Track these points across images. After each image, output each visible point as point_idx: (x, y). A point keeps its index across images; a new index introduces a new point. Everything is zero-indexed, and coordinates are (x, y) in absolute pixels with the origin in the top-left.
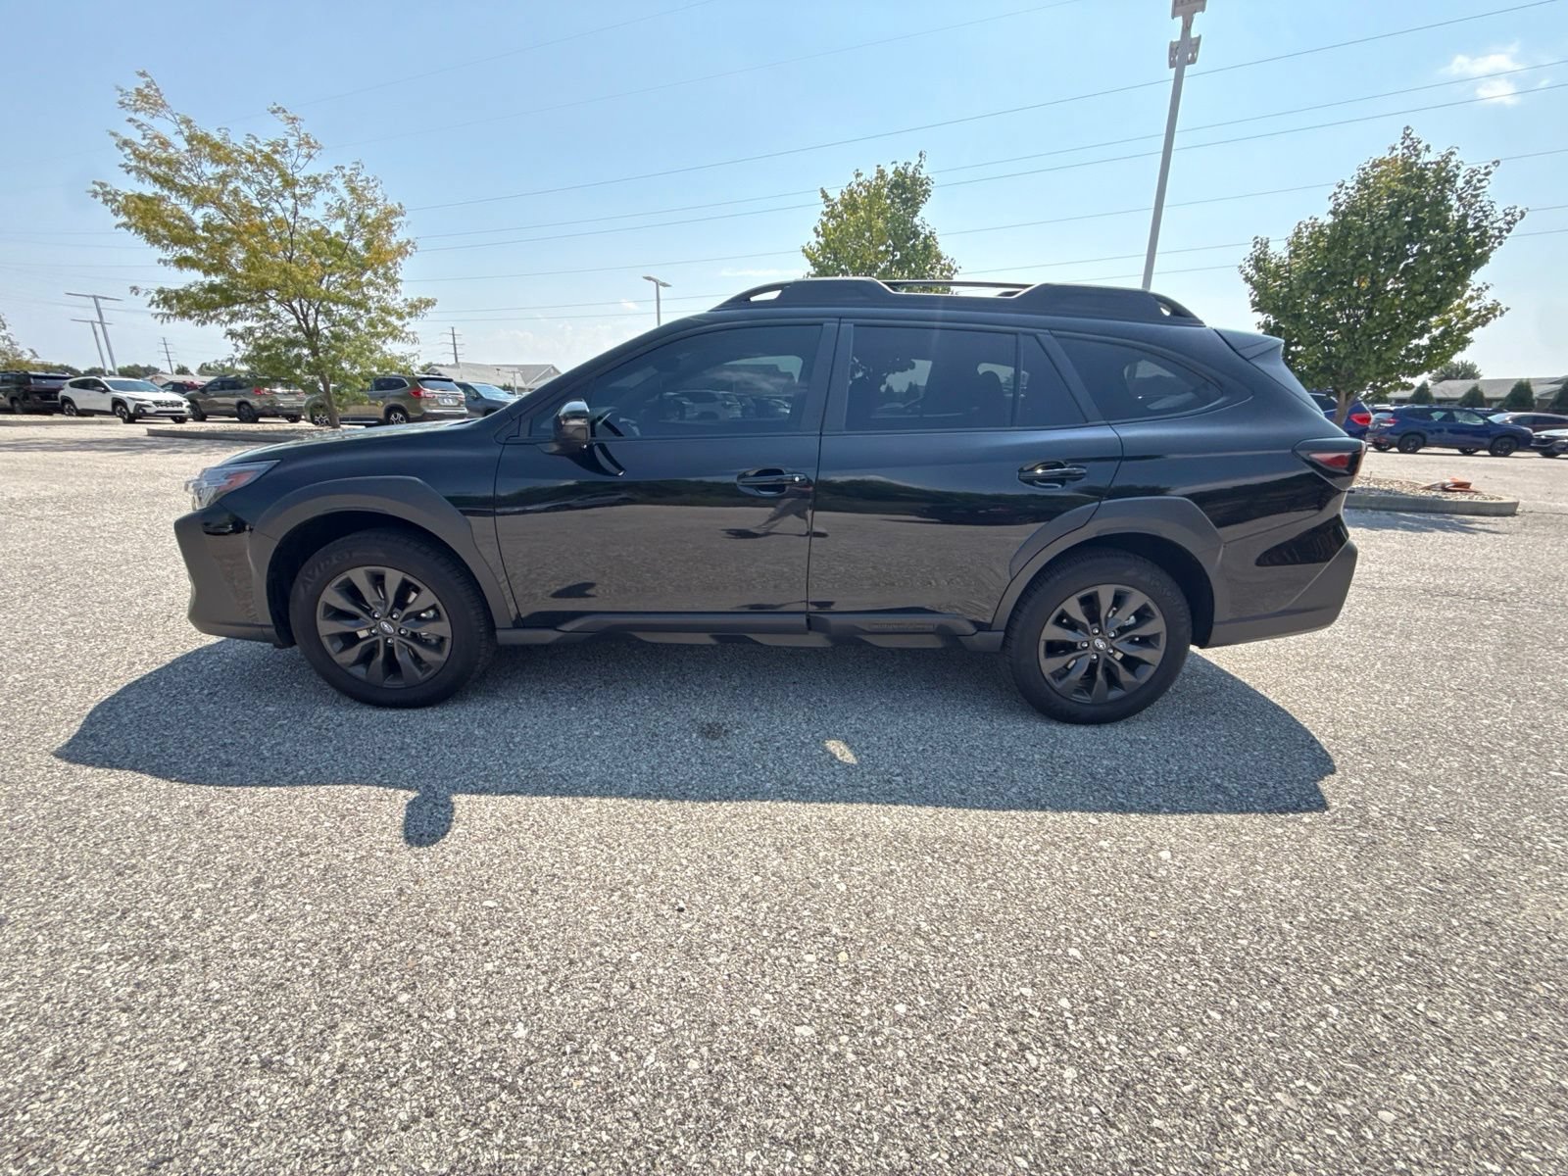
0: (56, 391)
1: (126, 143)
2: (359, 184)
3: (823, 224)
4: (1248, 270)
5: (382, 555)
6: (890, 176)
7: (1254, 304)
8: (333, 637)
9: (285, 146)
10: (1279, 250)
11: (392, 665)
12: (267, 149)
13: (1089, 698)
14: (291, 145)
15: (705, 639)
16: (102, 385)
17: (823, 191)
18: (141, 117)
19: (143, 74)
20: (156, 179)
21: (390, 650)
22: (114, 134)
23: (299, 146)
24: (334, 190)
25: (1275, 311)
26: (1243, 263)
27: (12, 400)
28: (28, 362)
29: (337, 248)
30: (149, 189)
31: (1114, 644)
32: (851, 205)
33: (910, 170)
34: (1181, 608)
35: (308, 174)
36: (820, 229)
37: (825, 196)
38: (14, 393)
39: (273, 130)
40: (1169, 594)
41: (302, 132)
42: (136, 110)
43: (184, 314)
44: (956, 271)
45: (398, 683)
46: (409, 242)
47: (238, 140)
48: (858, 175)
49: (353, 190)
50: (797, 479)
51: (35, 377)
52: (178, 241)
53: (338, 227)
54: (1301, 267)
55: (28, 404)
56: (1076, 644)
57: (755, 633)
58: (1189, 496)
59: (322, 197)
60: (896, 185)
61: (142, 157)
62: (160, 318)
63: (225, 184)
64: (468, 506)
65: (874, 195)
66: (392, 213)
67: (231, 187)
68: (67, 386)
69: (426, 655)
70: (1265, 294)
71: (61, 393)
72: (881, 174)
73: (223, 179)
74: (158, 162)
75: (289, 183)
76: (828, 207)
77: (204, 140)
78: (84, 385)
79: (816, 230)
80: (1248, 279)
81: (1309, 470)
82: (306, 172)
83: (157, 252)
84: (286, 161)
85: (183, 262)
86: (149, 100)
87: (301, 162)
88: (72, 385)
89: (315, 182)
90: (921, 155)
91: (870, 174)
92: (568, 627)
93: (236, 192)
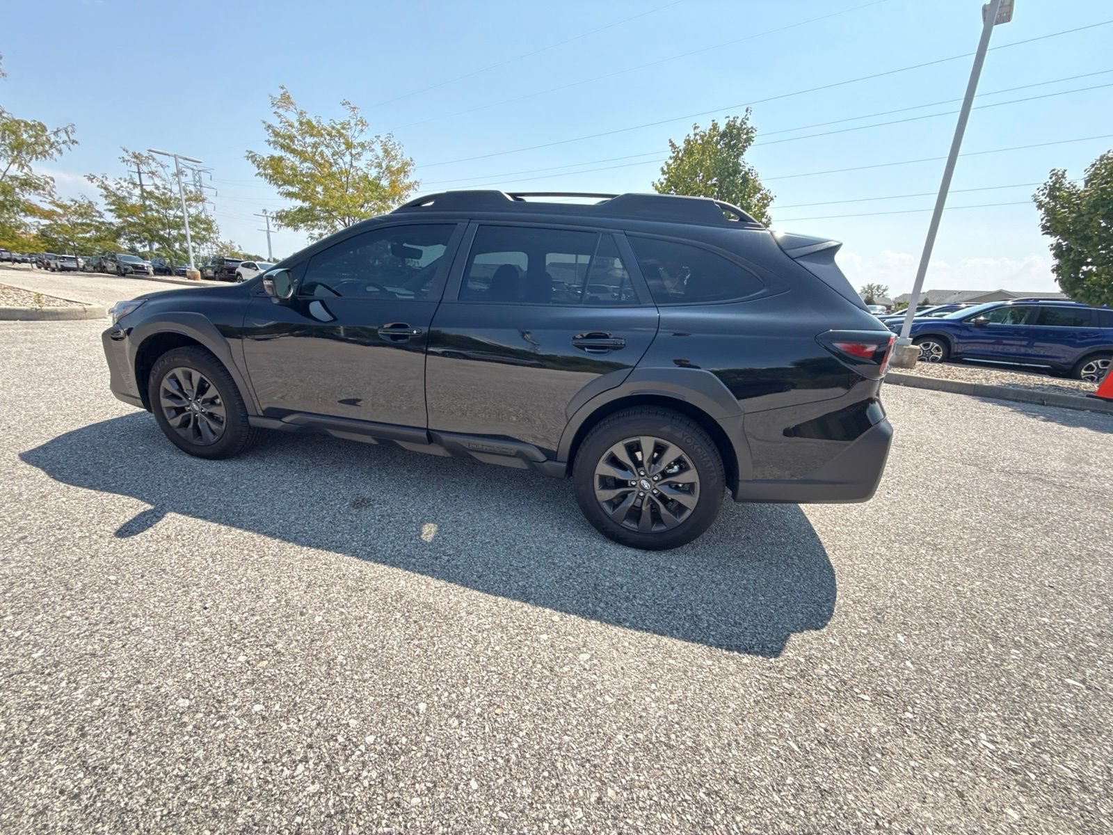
0: (235, 269)
1: (269, 126)
2: (390, 147)
3: (669, 165)
4: (1042, 198)
5: (189, 361)
6: (722, 128)
7: (1044, 228)
8: (169, 409)
9: (349, 124)
10: (1077, 179)
11: (198, 431)
12: (339, 127)
13: (635, 526)
14: (352, 124)
15: (369, 440)
16: (254, 265)
17: (671, 141)
18: (281, 111)
19: (282, 88)
20: (282, 147)
21: (196, 420)
22: (264, 122)
23: (356, 125)
24: (372, 150)
25: (1064, 234)
26: (1037, 192)
27: (216, 273)
28: (237, 253)
29: (375, 185)
30: (278, 153)
31: (656, 486)
32: (689, 151)
33: (738, 122)
34: (711, 464)
35: (359, 141)
36: (665, 169)
37: (673, 145)
38: (216, 269)
39: (343, 115)
40: (699, 450)
41: (359, 116)
42: (278, 108)
43: (288, 225)
44: (772, 199)
45: (200, 443)
46: (416, 182)
47: (326, 123)
48: (696, 128)
49: (386, 151)
50: (415, 332)
51: (227, 260)
52: (286, 182)
53: (373, 173)
54: (1091, 194)
55: (222, 276)
56: (627, 481)
57: (401, 440)
58: (716, 373)
59: (367, 156)
60: (724, 135)
61: (277, 134)
62: (277, 227)
63: (317, 148)
64: (227, 333)
65: (707, 142)
66: (407, 164)
67: (319, 150)
68: (240, 266)
69: (214, 426)
70: (1054, 218)
71: (237, 270)
72: (715, 127)
73: (315, 146)
74: (283, 137)
75: (349, 146)
76: (674, 153)
77: (309, 123)
78: (248, 266)
79: (662, 169)
80: (1040, 206)
81: (829, 355)
82: (359, 140)
83: (275, 189)
84: (349, 133)
85: (290, 195)
86: (286, 100)
87: (356, 134)
88: (243, 266)
89: (362, 145)
90: (747, 111)
91: (705, 127)
92: (287, 419)
93: (322, 154)
